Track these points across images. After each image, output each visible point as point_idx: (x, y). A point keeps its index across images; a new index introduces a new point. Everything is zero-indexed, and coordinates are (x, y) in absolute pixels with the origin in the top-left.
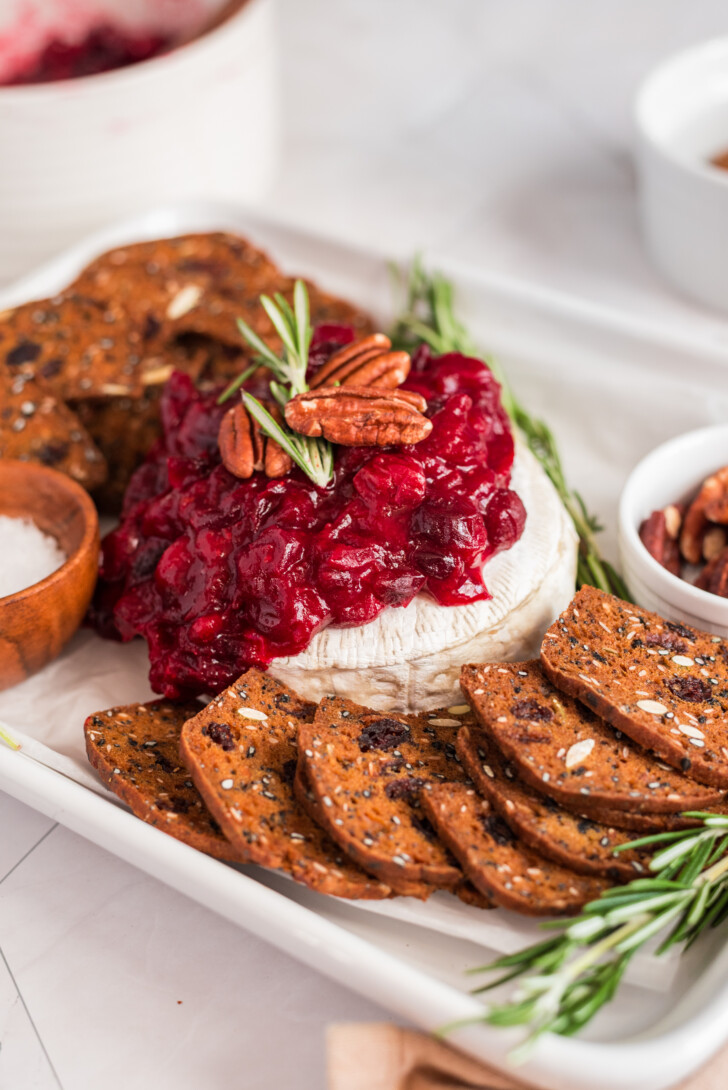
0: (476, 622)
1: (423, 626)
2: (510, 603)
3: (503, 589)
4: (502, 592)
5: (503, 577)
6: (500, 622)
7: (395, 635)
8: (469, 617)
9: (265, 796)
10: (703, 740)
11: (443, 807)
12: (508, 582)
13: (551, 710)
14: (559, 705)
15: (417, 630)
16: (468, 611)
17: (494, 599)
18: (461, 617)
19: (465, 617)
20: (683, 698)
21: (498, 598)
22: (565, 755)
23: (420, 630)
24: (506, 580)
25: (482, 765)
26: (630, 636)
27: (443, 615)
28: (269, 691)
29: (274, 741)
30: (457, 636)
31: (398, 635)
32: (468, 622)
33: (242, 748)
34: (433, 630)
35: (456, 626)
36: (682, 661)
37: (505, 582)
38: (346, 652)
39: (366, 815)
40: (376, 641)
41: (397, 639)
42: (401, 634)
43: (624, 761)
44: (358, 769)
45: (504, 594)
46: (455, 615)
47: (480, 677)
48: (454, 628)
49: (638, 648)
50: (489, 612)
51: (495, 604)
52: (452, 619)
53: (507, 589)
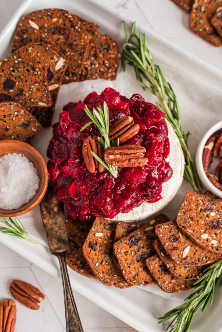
0: (158, 206)
1: (144, 210)
3: (165, 194)
5: (165, 190)
7: (136, 213)
8: (156, 205)
9: (106, 264)
10: (217, 244)
11: (151, 267)
12: (167, 192)
13: (179, 238)
14: (181, 236)
15: (142, 211)
16: (156, 204)
18: (154, 206)
20: (212, 228)
21: (164, 197)
22: (182, 253)
23: (143, 211)
24: (166, 191)
25: (161, 252)
26: (199, 209)
27: (149, 206)
28: (102, 223)
29: (105, 242)
31: (137, 213)
32: (156, 207)
33: (98, 248)
34: (146, 211)
36: (213, 214)
37: (166, 192)
38: (123, 218)
39: (133, 270)
40: (131, 215)
41: (137, 214)
42: (138, 212)
43: (197, 251)
44: (129, 255)
45: (165, 196)
46: (152, 205)
47: (161, 230)
48: (152, 209)
49: (201, 213)
50: (161, 202)
51: (163, 200)
52: (151, 206)
53: (166, 194)
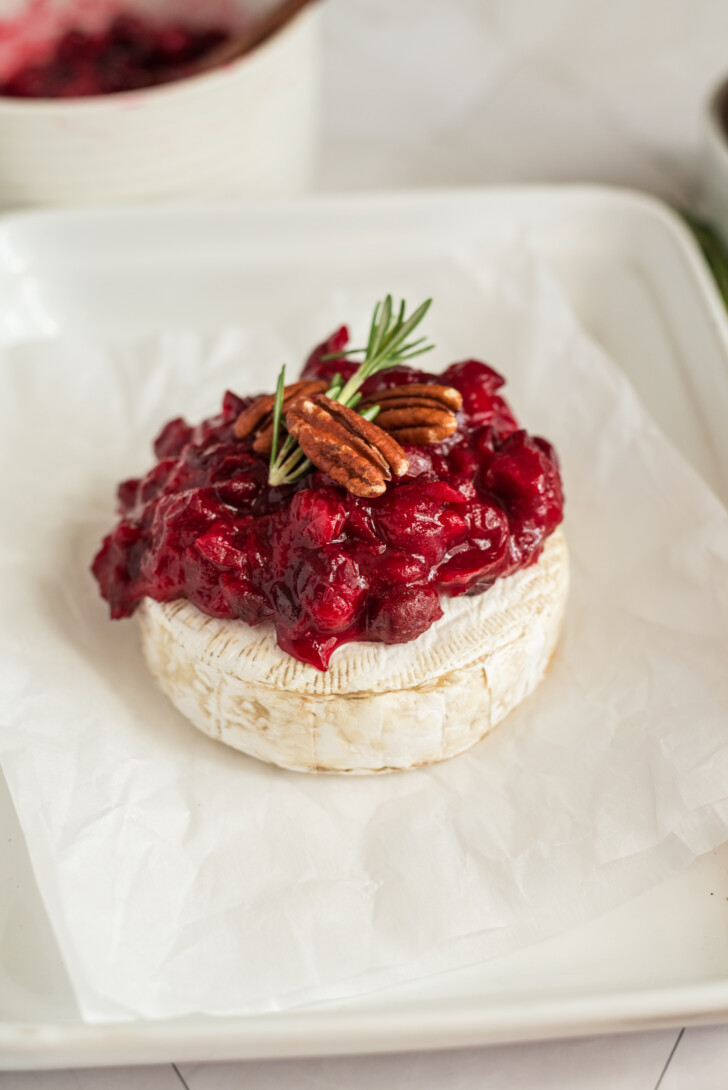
0: (293, 678)
1: (250, 651)
2: (339, 687)
3: (344, 671)
4: (339, 672)
6: (315, 694)
7: (224, 642)
8: (291, 671)
12: (355, 668)
17: (327, 673)
18: (284, 666)
19: (288, 668)
21: (331, 675)
24: (355, 665)
30: (267, 678)
31: (226, 644)
35: (274, 671)
41: (223, 646)
42: (229, 645)
50: (312, 680)
51: (323, 678)
52: (277, 662)
53: (348, 673)
